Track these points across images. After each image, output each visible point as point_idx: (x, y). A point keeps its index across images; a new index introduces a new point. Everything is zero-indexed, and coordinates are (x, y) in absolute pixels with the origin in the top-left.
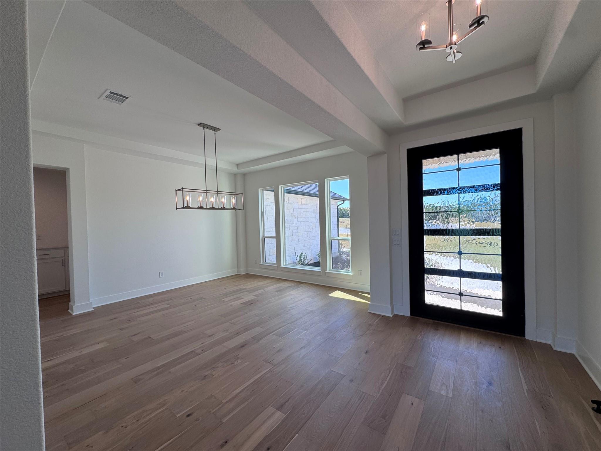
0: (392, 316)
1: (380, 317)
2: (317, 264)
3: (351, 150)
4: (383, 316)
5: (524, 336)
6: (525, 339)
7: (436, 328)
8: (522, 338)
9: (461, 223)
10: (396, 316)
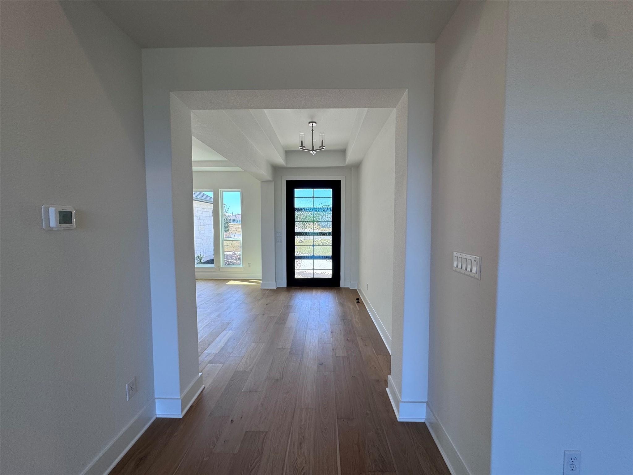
0: (276, 288)
1: (269, 290)
2: (211, 262)
3: (242, 170)
4: (270, 289)
5: (340, 286)
6: (341, 288)
7: (301, 289)
8: (339, 287)
9: (314, 229)
10: (278, 288)
